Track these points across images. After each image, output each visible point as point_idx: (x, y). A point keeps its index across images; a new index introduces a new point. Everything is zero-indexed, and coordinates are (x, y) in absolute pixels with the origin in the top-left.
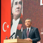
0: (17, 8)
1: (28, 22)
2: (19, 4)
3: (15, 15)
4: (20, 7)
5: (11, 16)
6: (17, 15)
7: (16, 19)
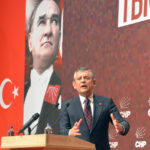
0: (46, 35)
1: (85, 77)
2: (51, 22)
3: (39, 56)
4: (54, 32)
5: (26, 61)
6: (45, 56)
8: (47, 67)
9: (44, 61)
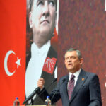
0: (44, 14)
2: (49, 3)
3: (38, 32)
4: (51, 13)
6: (44, 33)
7: (41, 44)
8: (45, 42)
9: (42, 36)
